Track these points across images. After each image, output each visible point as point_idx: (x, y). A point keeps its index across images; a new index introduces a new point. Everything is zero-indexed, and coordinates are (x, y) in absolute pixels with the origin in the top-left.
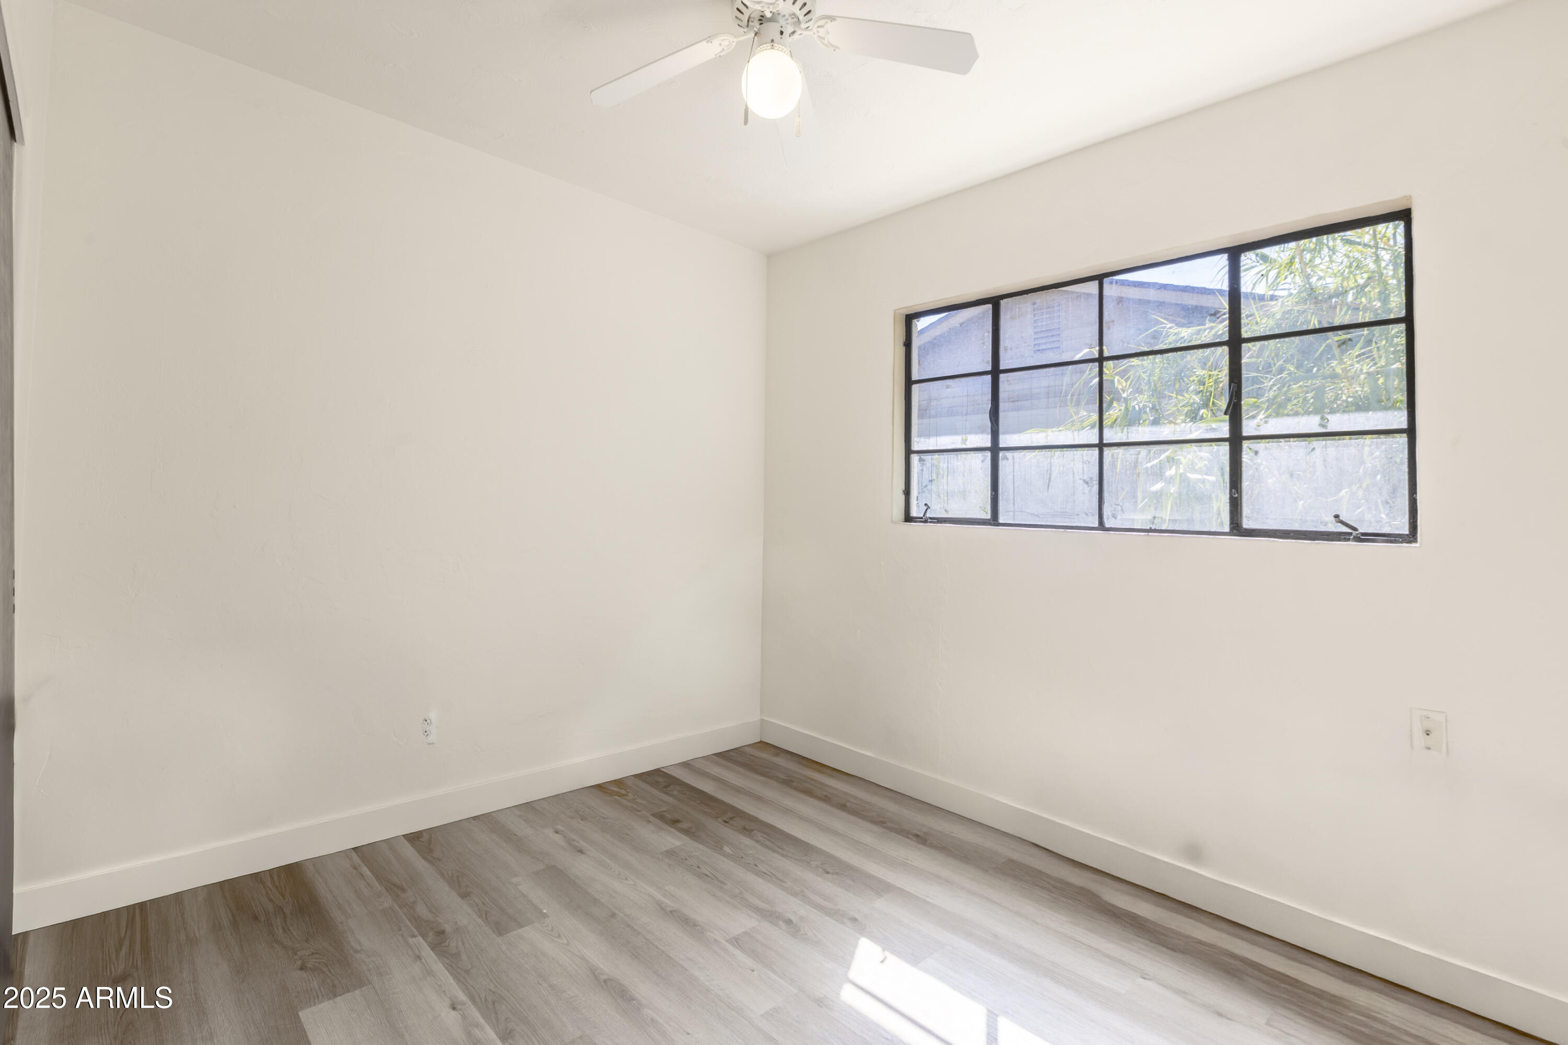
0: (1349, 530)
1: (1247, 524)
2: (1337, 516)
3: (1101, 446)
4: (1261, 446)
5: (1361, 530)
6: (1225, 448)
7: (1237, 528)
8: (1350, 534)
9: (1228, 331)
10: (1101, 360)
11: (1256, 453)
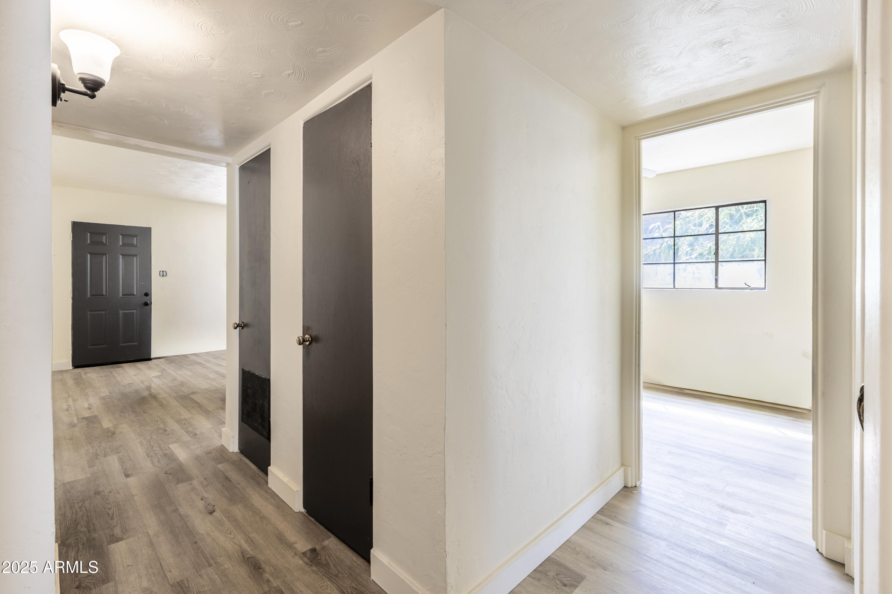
0: (749, 287)
1: (719, 286)
2: (745, 283)
3: (674, 263)
4: (724, 264)
5: (752, 287)
6: (714, 264)
7: (717, 287)
8: (749, 288)
9: (715, 230)
10: (674, 237)
11: (723, 266)
